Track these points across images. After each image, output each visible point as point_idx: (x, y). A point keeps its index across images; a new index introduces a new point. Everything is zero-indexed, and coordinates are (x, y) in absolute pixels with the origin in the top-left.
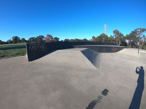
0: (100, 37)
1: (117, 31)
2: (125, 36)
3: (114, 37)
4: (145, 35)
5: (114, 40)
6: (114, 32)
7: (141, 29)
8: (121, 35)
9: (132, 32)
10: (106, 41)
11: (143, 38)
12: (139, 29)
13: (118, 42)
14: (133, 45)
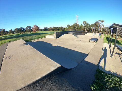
0: (74, 26)
1: (86, 22)
2: (90, 25)
3: (84, 26)
4: (104, 25)
5: (83, 28)
6: (84, 22)
7: (101, 20)
8: (88, 24)
9: (95, 22)
10: (78, 28)
11: (102, 26)
12: (100, 21)
13: (86, 29)
14: (96, 31)
